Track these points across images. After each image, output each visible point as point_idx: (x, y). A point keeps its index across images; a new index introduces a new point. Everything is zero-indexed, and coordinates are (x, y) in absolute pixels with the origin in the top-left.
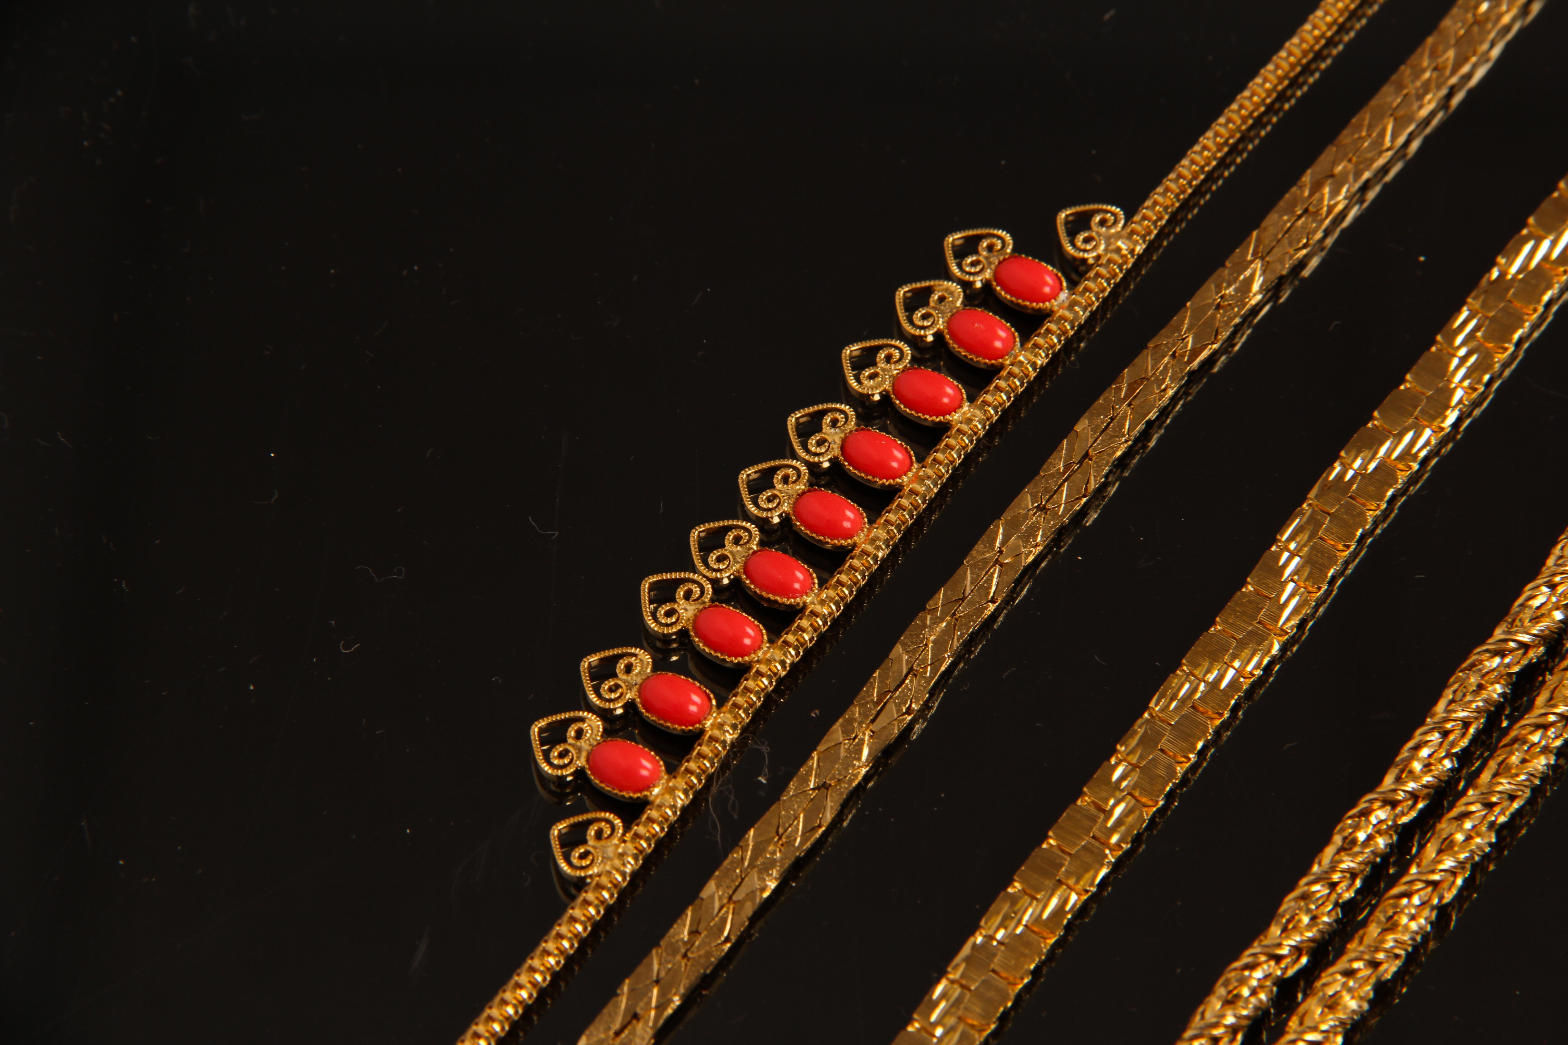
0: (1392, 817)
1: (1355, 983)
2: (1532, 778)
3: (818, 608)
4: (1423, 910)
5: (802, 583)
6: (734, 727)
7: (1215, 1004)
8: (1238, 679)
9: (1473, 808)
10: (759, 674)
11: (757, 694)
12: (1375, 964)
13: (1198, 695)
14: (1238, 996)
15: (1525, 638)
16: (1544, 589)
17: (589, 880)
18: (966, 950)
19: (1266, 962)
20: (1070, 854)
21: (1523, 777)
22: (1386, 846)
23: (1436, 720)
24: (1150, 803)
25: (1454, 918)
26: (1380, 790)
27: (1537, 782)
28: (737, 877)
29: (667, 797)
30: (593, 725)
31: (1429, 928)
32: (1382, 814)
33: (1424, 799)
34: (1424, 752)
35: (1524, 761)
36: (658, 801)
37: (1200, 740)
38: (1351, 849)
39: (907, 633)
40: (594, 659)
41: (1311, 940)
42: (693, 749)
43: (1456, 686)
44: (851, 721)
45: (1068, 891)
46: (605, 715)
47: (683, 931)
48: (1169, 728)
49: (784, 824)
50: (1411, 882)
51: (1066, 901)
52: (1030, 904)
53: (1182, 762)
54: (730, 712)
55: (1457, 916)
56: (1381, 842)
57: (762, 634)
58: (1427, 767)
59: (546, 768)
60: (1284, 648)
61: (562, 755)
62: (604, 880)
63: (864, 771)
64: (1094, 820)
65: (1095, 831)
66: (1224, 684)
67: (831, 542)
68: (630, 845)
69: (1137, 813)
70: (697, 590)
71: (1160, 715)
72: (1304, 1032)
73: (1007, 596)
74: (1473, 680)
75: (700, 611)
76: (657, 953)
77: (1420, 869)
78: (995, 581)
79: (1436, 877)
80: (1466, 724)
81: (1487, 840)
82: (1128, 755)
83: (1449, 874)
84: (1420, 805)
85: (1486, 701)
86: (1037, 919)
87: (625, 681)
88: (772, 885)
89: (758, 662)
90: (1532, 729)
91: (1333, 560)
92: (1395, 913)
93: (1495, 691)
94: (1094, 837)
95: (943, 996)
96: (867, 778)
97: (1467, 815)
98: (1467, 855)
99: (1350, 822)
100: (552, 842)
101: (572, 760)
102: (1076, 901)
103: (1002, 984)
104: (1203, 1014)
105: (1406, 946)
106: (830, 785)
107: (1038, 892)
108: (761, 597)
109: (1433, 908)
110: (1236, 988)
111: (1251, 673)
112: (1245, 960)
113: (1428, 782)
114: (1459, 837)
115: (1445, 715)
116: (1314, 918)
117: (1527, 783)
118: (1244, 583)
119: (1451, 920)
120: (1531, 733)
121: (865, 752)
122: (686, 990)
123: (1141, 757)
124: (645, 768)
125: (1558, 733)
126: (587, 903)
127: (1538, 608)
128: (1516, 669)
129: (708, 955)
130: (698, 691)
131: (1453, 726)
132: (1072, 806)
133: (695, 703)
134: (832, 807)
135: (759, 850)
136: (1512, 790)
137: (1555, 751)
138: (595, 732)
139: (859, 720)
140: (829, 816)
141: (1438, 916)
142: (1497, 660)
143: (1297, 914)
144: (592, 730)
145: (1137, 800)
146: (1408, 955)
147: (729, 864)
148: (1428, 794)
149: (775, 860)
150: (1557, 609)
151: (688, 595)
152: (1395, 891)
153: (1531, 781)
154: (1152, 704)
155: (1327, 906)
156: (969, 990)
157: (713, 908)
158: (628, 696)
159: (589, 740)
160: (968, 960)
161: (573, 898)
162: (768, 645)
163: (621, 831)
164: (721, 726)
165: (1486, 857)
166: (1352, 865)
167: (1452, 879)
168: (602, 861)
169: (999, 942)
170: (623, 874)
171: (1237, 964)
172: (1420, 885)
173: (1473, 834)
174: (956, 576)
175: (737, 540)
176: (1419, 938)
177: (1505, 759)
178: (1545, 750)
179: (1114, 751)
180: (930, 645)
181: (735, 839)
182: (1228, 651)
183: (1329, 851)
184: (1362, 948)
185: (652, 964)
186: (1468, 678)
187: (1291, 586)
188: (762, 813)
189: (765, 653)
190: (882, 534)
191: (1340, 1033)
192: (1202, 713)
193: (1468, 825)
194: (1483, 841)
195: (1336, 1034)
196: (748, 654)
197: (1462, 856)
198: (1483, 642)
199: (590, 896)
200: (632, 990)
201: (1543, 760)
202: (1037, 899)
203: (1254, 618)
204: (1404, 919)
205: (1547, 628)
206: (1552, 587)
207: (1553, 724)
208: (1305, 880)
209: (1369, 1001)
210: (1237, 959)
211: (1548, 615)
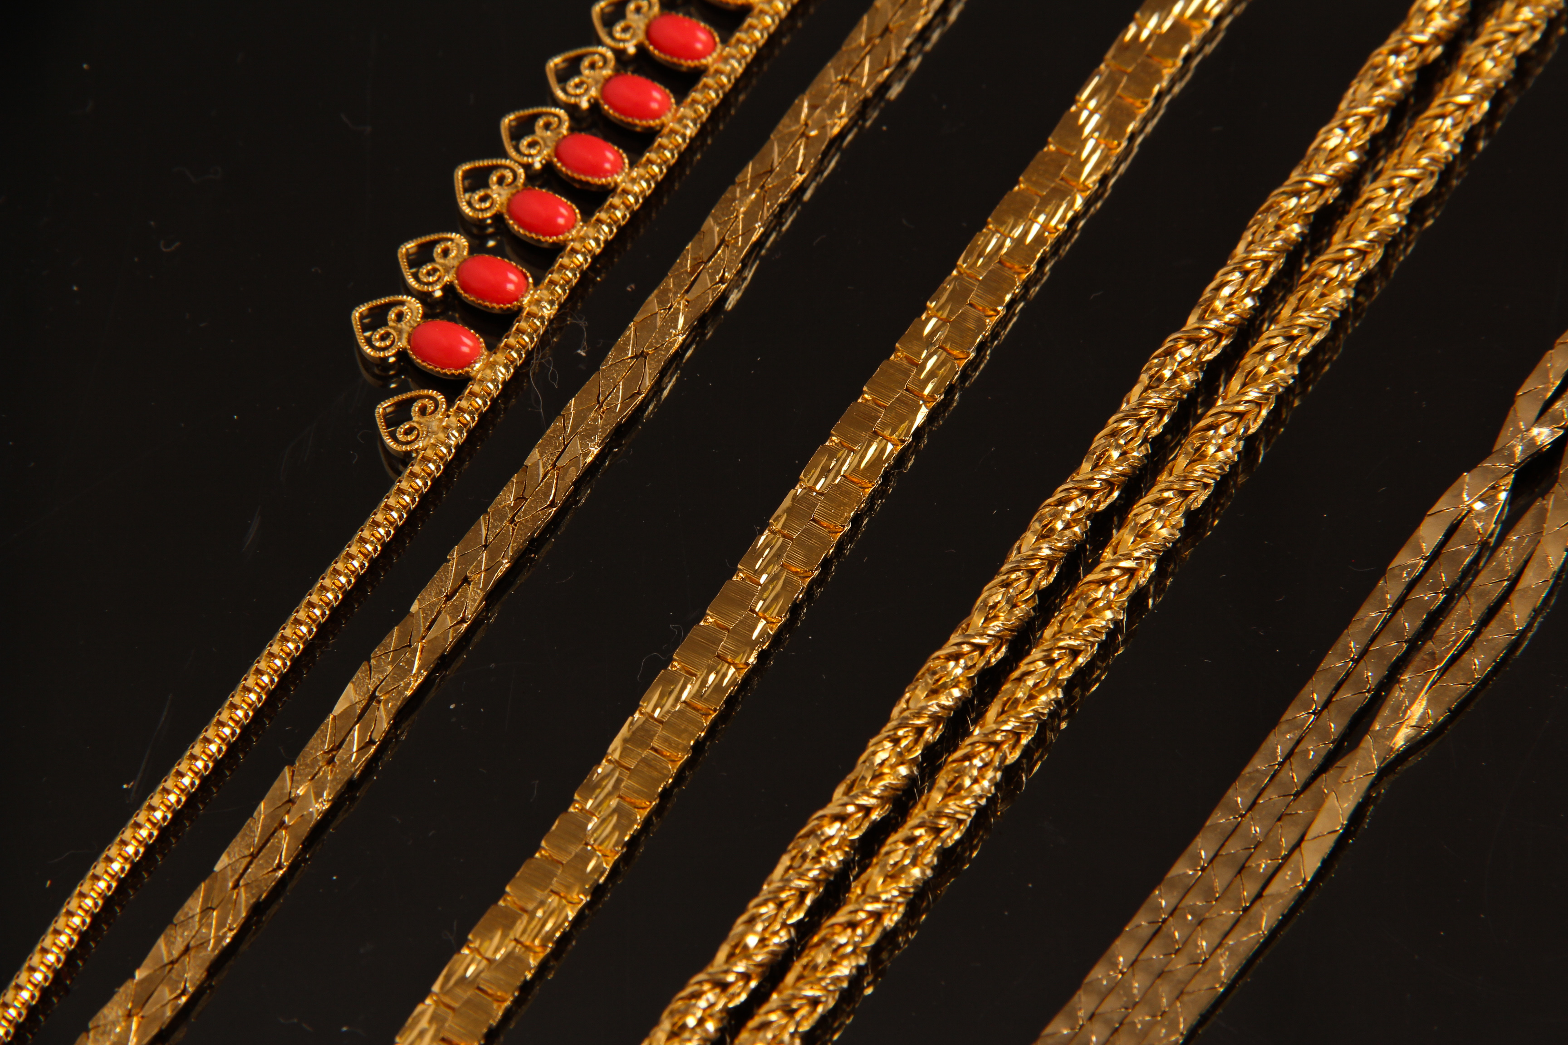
0: (1196, 354)
1: (1165, 511)
2: (1332, 311)
3: (629, 186)
4: (1230, 440)
5: (613, 164)
6: (552, 303)
7: (1029, 539)
8: (1043, 233)
9: (1275, 342)
10: (574, 251)
11: (573, 270)
12: (1185, 494)
13: (1004, 250)
14: (1052, 530)
15: (1320, 179)
16: (1338, 131)
17: (414, 455)
18: (787, 502)
19: (1078, 496)
20: (885, 407)
21: (1322, 310)
22: (1192, 382)
23: (1236, 260)
24: (961, 356)
25: (1262, 452)
26: (1184, 329)
27: (1337, 315)
28: (560, 443)
29: (488, 371)
30: (413, 307)
31: (1236, 458)
32: (1187, 352)
33: (1227, 336)
34: (1226, 291)
35: (1323, 295)
36: (479, 376)
37: (1008, 293)
38: (1158, 386)
39: (718, 206)
40: (411, 245)
41: (1122, 474)
42: (512, 325)
43: (1255, 228)
44: (666, 291)
45: (885, 441)
46: (424, 298)
47: (508, 497)
48: (977, 284)
49: (604, 392)
50: (1218, 414)
51: (883, 450)
52: (848, 456)
53: (991, 316)
54: (547, 288)
55: (1265, 450)
56: (1187, 379)
57: (575, 214)
58: (1229, 305)
59: (368, 350)
60: (1088, 203)
61: (383, 338)
62: (430, 453)
63: (681, 339)
64: (907, 373)
65: (908, 383)
66: (1029, 239)
67: (641, 123)
68: (453, 419)
69: (949, 365)
70: (509, 175)
71: (968, 271)
72: (1119, 560)
73: (815, 167)
74: (1271, 220)
75: (513, 195)
76: (484, 519)
77: (1225, 402)
78: (802, 152)
79: (1241, 408)
80: (1266, 264)
81: (1289, 372)
82: (938, 311)
83: (1252, 406)
84: (1224, 343)
85: (1285, 240)
86: (856, 470)
87: (442, 265)
88: (595, 450)
89: (572, 240)
90: (1330, 264)
91: (1131, 117)
92: (1202, 444)
93: (1292, 231)
94: (907, 390)
95: (767, 545)
96: (684, 347)
97: (1268, 348)
98: (1271, 385)
99: (1156, 361)
100: (378, 420)
101: (393, 342)
102: (892, 450)
103: (824, 532)
104: (1019, 548)
105: (1214, 475)
106: (648, 354)
107: (856, 443)
108: (573, 179)
109: (1239, 438)
110: (1050, 522)
111: (1055, 227)
112: (1058, 495)
113: (1231, 319)
114: (1262, 369)
115: (1245, 255)
116: (1123, 454)
117: (1327, 316)
118: (1045, 143)
119: (1259, 454)
120: (1330, 268)
121: (681, 321)
122: (514, 553)
123: (951, 312)
124: (466, 345)
125: (1356, 267)
126: (413, 475)
127: (1332, 150)
128: (1313, 209)
129: (535, 518)
130: (514, 270)
131: (1253, 265)
132: (885, 362)
133: (511, 282)
134: (650, 374)
135: (580, 418)
136: (1313, 323)
137: (1354, 285)
138: (415, 314)
139: (673, 290)
140: (648, 383)
141: (1245, 446)
142: (1293, 201)
143: (1107, 450)
144: (412, 312)
145: (949, 354)
146: (1217, 484)
147: (551, 432)
148: (1231, 332)
149: (597, 427)
150: (1351, 150)
151: (501, 181)
152: (1202, 423)
153: (1331, 314)
154: (960, 262)
155: (1136, 442)
156: (792, 539)
157: (538, 475)
158: (447, 279)
159: (409, 321)
160: (789, 511)
161: (399, 473)
162: (581, 224)
163: (444, 406)
164: (538, 302)
165: (1289, 389)
166: (1159, 401)
167: (1257, 410)
168: (427, 435)
169: (818, 493)
170: (449, 447)
171: (1050, 501)
172: (1226, 417)
173: (1276, 367)
174: (764, 150)
175: (547, 126)
176: (1227, 468)
177: (1305, 294)
178: (1343, 284)
179: (924, 308)
180: (741, 216)
181: (556, 408)
182: (1032, 208)
183: (1137, 390)
184: (1171, 479)
185: (481, 530)
186: (1266, 219)
187: (1091, 144)
188: (583, 383)
189: (578, 232)
190: (690, 113)
191: (1153, 560)
192: (1010, 268)
193: (1270, 357)
194: (1287, 373)
195: (1149, 561)
196: (563, 233)
197: (1266, 388)
198: (1280, 184)
199: (416, 469)
200: (461, 556)
201: (1341, 294)
202: (853, 451)
203: (1056, 175)
204: (1211, 449)
205: (1342, 168)
206: (1346, 129)
207: (1350, 258)
208: (1114, 418)
209: (1181, 530)
210: (1050, 496)
211: (1342, 156)
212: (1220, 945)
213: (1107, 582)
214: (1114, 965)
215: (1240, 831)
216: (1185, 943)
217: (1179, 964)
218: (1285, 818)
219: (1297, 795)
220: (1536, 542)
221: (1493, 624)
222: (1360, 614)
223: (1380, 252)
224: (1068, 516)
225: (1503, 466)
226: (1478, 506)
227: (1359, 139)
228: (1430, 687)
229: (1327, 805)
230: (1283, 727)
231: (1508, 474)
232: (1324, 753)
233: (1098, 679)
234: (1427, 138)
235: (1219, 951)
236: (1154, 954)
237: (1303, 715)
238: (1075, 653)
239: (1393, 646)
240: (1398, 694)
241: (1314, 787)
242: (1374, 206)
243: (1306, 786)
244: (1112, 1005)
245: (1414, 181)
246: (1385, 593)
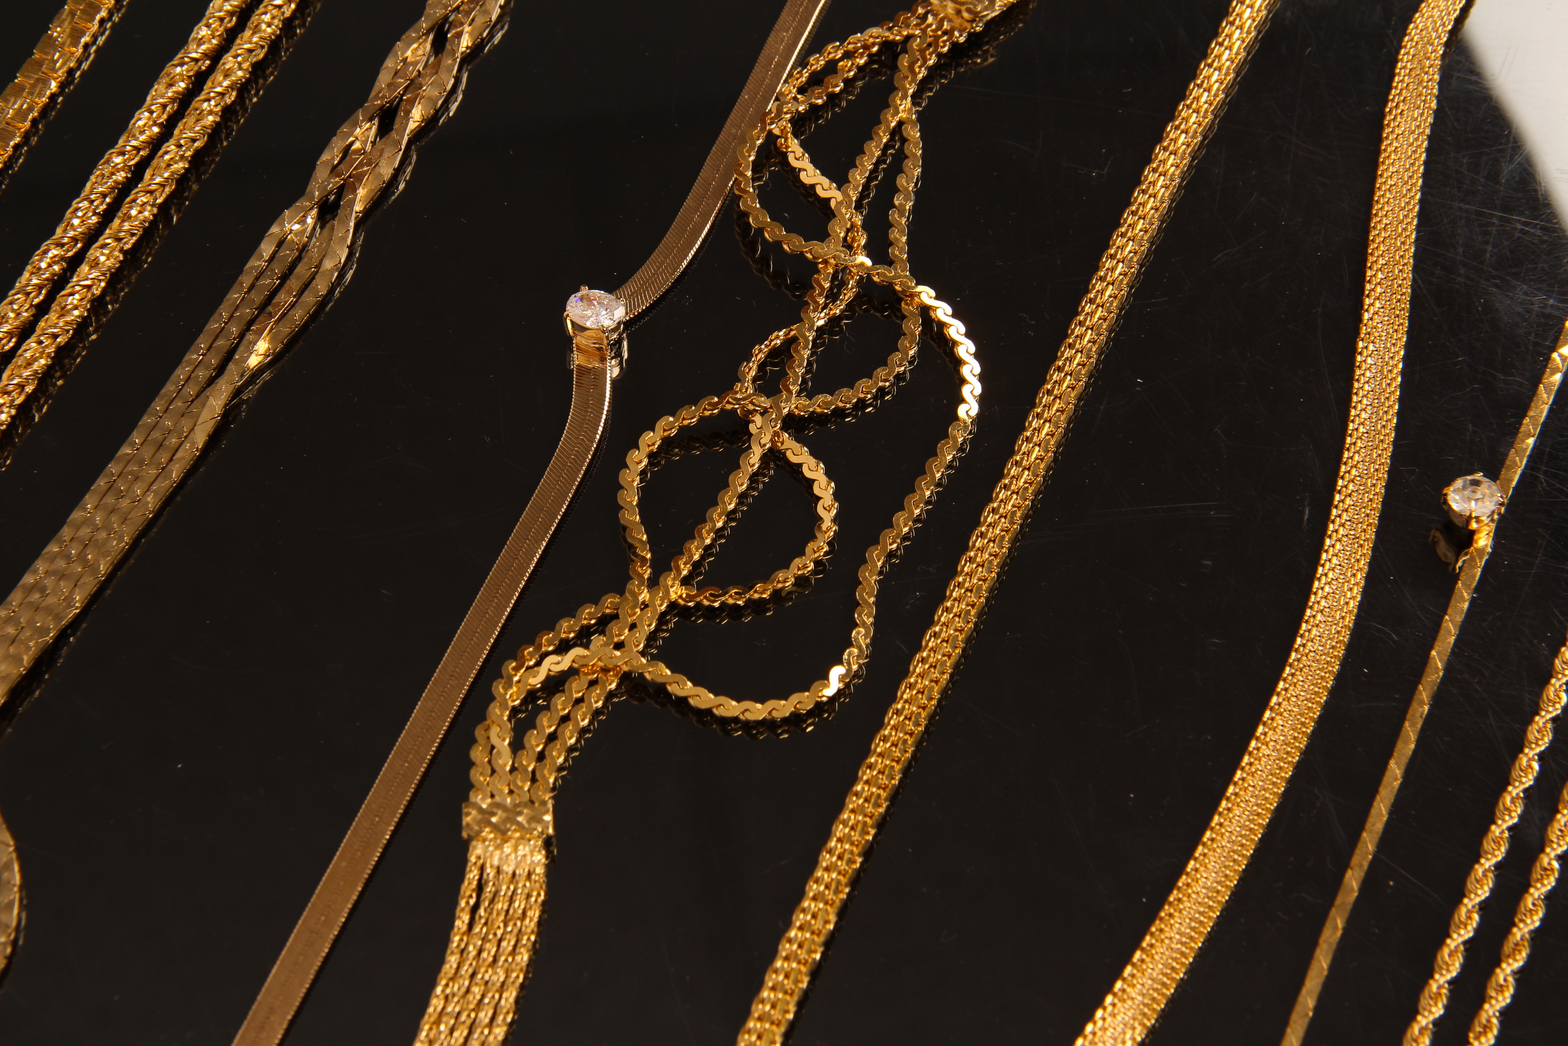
0: (125, 161)
1: (108, 251)
2: (206, 129)
4: (146, 207)
7: (26, 275)
8: (33, 105)
9: (171, 149)
12: (119, 240)
13: (9, 116)
14: (40, 269)
15: (194, 55)
16: (204, 28)
19: (55, 248)
21: (200, 129)
22: (124, 177)
23: (146, 106)
25: (175, 215)
26: (117, 146)
27: (211, 131)
31: (153, 218)
32: (118, 160)
33: (143, 150)
34: (141, 123)
37: (13, 140)
38: (101, 181)
41: (81, 233)
43: (156, 87)
50: (137, 193)
55: (177, 214)
56: (119, 175)
58: (143, 131)
60: (62, 86)
66: (24, 109)
74: (166, 81)
77: (142, 185)
79: (152, 188)
80: (164, 106)
83: (160, 186)
84: (141, 153)
85: (176, 92)
90: (203, 102)
91: (84, 34)
92: (129, 211)
93: (180, 86)
97: (166, 153)
98: (171, 174)
99: (100, 167)
104: (20, 280)
105: (139, 228)
109: (153, 206)
110: (38, 265)
111: (40, 102)
112: (43, 249)
113: (145, 139)
114: (163, 165)
115: (151, 103)
116: (82, 221)
117: (203, 132)
118: (32, 53)
120: (203, 104)
125: (219, 103)
127: (201, 39)
128: (192, 73)
131: (156, 108)
136: (194, 136)
137: (220, 114)
141: (158, 211)
142: (179, 69)
143: (72, 220)
146: (141, 233)
148: (145, 147)
150: (214, 37)
152: (129, 199)
153: (205, 131)
155: (90, 214)
165: (185, 177)
166: (103, 190)
167: (163, 189)
171: (38, 252)
172: (143, 194)
173: (172, 163)
176: (147, 225)
177: (188, 121)
178: (211, 112)
182: (25, 91)
183: (89, 185)
184: (112, 232)
186: (163, 81)
191: (103, 280)
192: (14, 127)
193: (167, 157)
194: (180, 166)
195: (100, 281)
197: (166, 175)
198: (172, 60)
201: (211, 118)
203: (40, 70)
204: (134, 212)
205: (208, 48)
206: (208, 26)
207: (214, 98)
208: (75, 202)
209: (121, 262)
210: (38, 249)
211: (210, 41)
212: (148, 490)
213: (72, 294)
214: (85, 509)
215: (159, 425)
216: (127, 491)
217: (125, 503)
218: (186, 415)
219: (192, 401)
220: (328, 245)
221: (306, 293)
222: (228, 296)
223: (234, 93)
224: (48, 260)
225: (308, 203)
226: (296, 227)
227: (217, 30)
228: (270, 331)
229: (208, 403)
230: (183, 364)
231: (312, 209)
232: (209, 375)
233: (79, 355)
234: (256, 26)
235: (148, 493)
236: (110, 500)
237: (195, 356)
238: (55, 336)
239: (248, 312)
240: (250, 337)
241: (202, 396)
242: (227, 67)
243: (198, 395)
244: (85, 531)
245: (250, 51)
246: (242, 284)
